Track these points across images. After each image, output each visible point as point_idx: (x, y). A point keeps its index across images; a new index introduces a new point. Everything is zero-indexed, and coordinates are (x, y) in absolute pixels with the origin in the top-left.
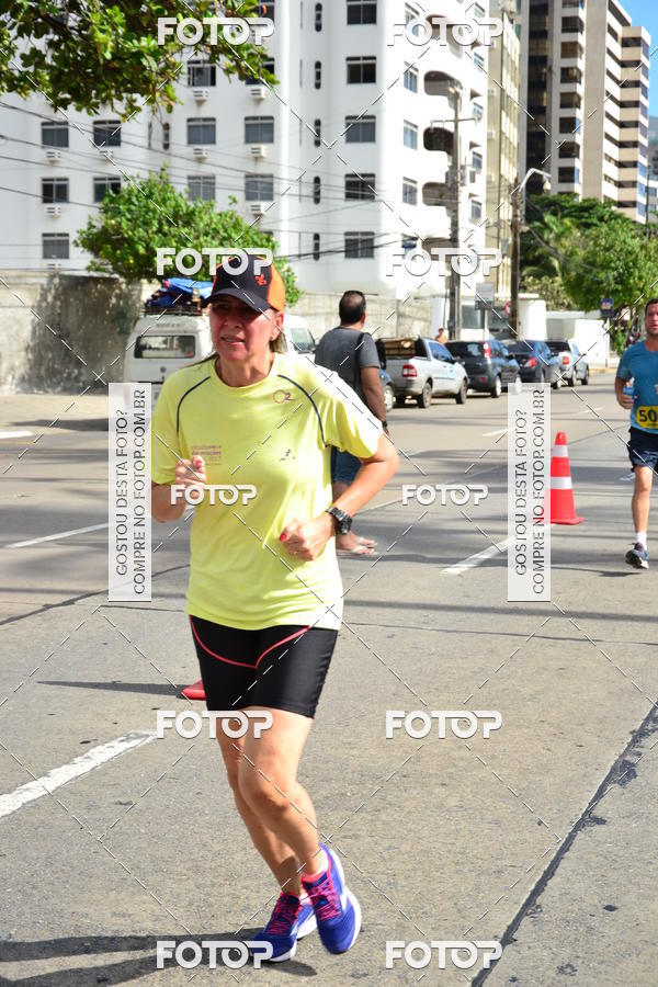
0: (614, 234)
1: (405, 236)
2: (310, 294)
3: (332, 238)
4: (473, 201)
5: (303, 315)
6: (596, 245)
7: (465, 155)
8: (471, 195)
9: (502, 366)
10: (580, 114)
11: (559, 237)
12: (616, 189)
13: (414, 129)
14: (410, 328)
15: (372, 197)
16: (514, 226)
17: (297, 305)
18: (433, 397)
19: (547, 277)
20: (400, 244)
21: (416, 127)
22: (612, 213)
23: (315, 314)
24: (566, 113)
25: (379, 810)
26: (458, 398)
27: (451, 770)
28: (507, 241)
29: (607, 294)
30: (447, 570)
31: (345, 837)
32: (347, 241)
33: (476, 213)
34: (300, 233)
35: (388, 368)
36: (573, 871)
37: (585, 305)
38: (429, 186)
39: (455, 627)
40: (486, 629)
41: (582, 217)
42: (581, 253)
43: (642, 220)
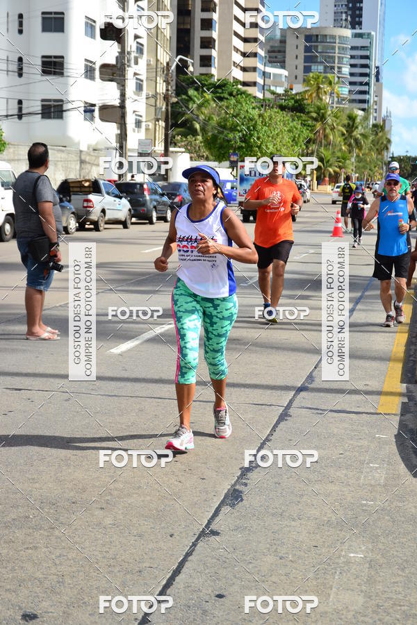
0: (240, 105)
1: (86, 103)
2: (14, 145)
3: (32, 103)
4: (137, 79)
5: (9, 161)
6: (226, 113)
7: (131, 44)
8: (135, 74)
9: (156, 201)
10: (215, 16)
11: (200, 106)
12: (242, 72)
13: (93, 24)
14: (90, 172)
15: (62, 74)
16: (166, 98)
17: (4, 153)
18: (106, 223)
19: (192, 136)
20: (83, 109)
21: (94, 22)
22: (238, 90)
23: (18, 160)
24: (206, 15)
25: (53, 528)
26: (124, 224)
27: (109, 498)
28: (161, 108)
29: (235, 150)
30: (112, 350)
31: (27, 548)
32: (43, 106)
33: (139, 87)
34: (7, 99)
35: (72, 201)
36: (194, 569)
37: (219, 157)
38: (104, 66)
39: (115, 393)
40: (137, 394)
41: (217, 92)
42: (216, 118)
43: (260, 95)
